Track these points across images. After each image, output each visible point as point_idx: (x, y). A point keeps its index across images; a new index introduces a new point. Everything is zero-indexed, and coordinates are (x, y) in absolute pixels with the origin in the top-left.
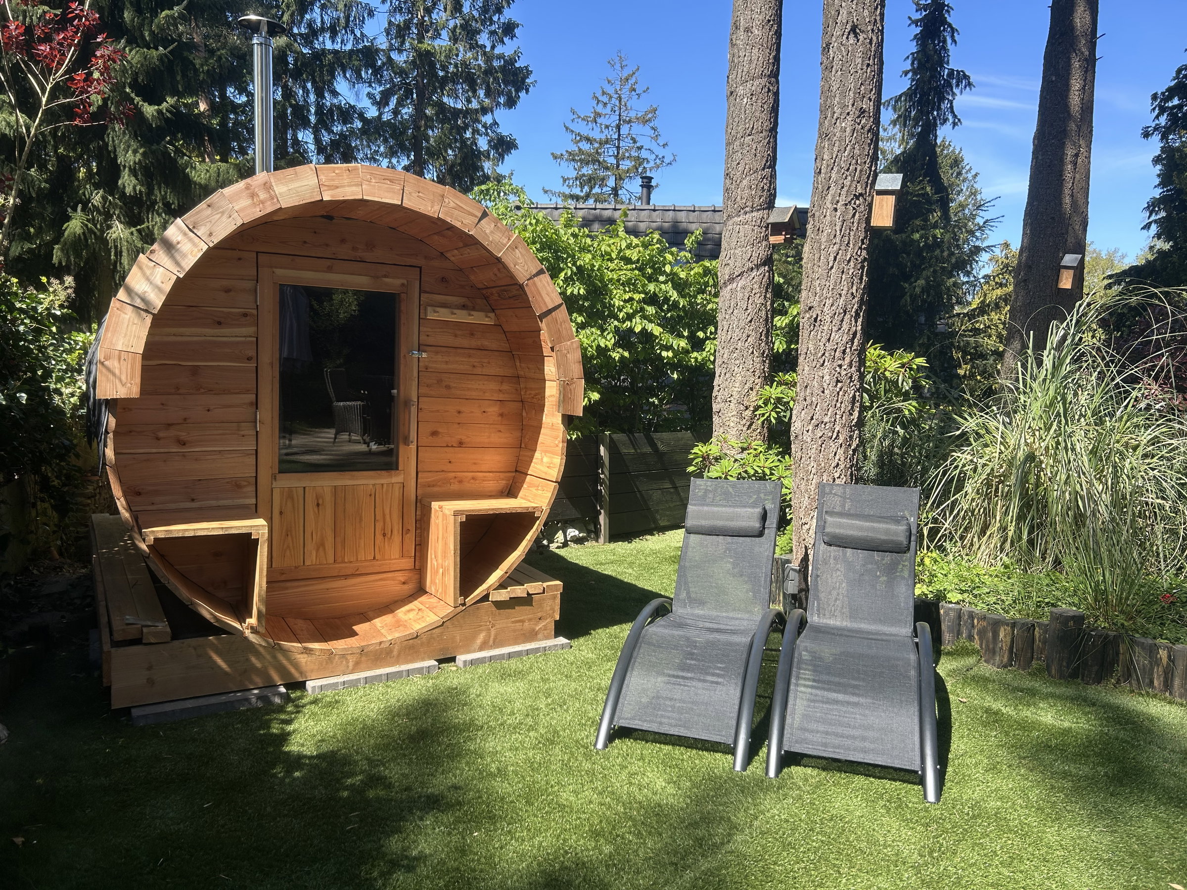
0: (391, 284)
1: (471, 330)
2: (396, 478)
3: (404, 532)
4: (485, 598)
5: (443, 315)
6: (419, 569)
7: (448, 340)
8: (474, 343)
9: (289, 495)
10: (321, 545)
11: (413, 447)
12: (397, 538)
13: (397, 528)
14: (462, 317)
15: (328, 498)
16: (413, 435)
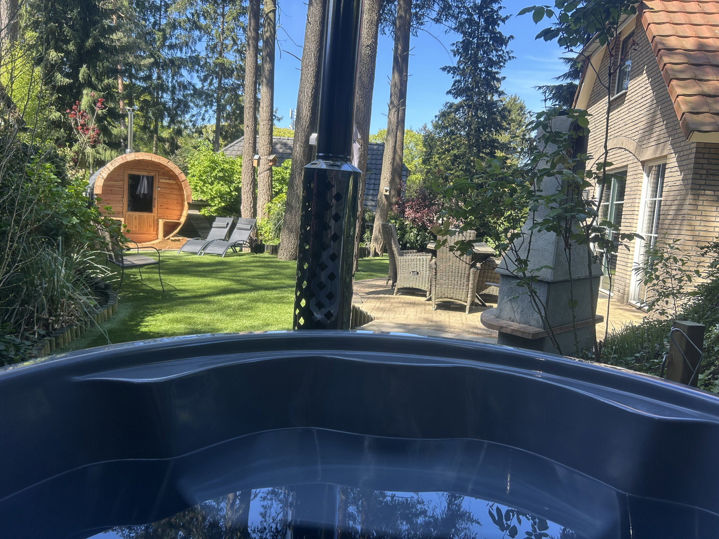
0: (152, 174)
1: (170, 184)
2: (152, 214)
3: (154, 226)
4: (169, 239)
5: (163, 181)
6: (157, 234)
7: (164, 186)
8: (171, 187)
9: (129, 216)
10: (136, 227)
11: (156, 208)
12: (152, 227)
13: (152, 225)
14: (167, 181)
15: (138, 217)
16: (156, 205)
